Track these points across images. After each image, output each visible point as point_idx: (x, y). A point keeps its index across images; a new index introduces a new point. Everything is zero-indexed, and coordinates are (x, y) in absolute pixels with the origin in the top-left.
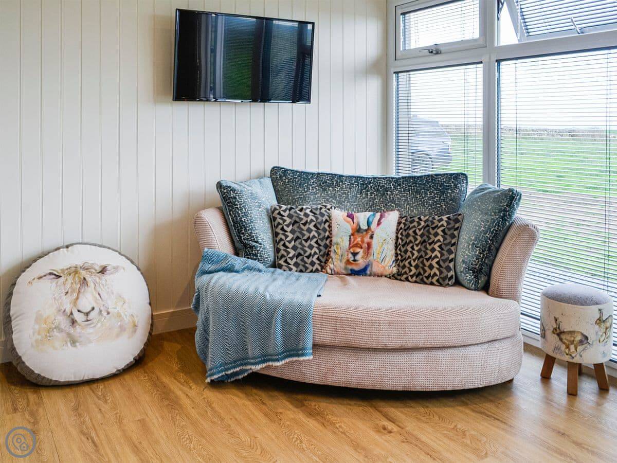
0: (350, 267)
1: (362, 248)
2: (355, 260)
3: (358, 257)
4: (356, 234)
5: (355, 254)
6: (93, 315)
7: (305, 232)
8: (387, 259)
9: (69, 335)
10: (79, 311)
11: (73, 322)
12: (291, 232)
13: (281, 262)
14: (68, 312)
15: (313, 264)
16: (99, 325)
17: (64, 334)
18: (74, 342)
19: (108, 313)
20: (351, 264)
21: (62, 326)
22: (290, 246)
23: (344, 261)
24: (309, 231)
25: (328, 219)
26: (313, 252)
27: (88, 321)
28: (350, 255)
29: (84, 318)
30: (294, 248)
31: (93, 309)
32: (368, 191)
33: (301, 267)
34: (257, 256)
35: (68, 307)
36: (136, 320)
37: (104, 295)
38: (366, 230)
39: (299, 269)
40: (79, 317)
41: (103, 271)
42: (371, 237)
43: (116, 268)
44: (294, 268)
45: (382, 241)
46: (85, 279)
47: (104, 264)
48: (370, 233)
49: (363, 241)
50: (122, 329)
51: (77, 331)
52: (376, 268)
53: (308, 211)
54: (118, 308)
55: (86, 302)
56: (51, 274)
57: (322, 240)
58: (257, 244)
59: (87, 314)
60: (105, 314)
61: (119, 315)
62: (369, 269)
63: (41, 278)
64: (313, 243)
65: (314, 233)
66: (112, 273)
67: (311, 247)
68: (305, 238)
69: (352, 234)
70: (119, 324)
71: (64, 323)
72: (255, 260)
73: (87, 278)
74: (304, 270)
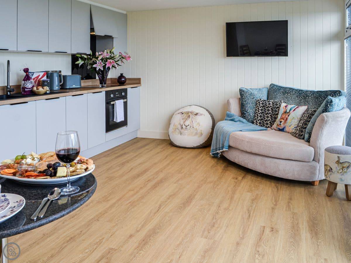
0: (278, 127)
1: (284, 120)
2: (280, 125)
3: (282, 123)
4: (284, 114)
5: (281, 122)
6: (188, 127)
7: (266, 111)
8: (292, 126)
9: (180, 131)
10: (184, 125)
11: (182, 128)
12: (261, 110)
13: (255, 121)
14: (181, 124)
15: (267, 124)
16: (189, 131)
17: (179, 131)
18: (181, 134)
19: (193, 128)
20: (279, 126)
21: (179, 128)
22: (259, 115)
23: (277, 124)
24: (268, 110)
25: (279, 106)
26: (268, 119)
27: (186, 128)
28: (279, 122)
29: (185, 127)
30: (261, 116)
31: (189, 125)
32: (300, 96)
33: (261, 124)
34: (245, 117)
35: (182, 123)
36: (202, 132)
37: (194, 122)
38: (288, 113)
39: (260, 125)
40: (184, 127)
41: (196, 114)
42: (288, 116)
43: (201, 115)
44: (259, 124)
45: (292, 118)
46: (189, 116)
47: (198, 112)
48: (289, 114)
49: (285, 117)
50: (196, 134)
51: (182, 131)
52: (287, 129)
53: (271, 103)
54: (197, 127)
55: (187, 123)
56: (181, 113)
57: (273, 115)
58: (246, 113)
59: (186, 126)
60: (192, 127)
61: (196, 129)
62: (285, 129)
63: (178, 113)
64: (269, 115)
65: (270, 112)
66: (199, 116)
67: (268, 117)
68: (266, 113)
69: (283, 114)
70: (196, 132)
71: (179, 127)
72: (244, 119)
73: (190, 116)
74: (263, 126)
